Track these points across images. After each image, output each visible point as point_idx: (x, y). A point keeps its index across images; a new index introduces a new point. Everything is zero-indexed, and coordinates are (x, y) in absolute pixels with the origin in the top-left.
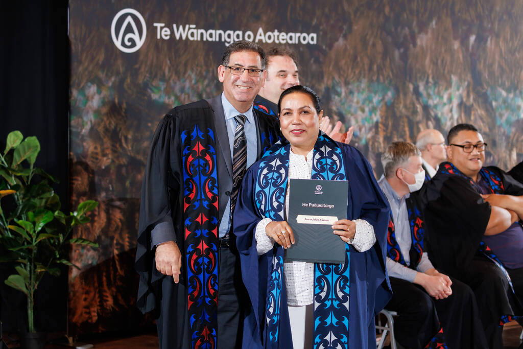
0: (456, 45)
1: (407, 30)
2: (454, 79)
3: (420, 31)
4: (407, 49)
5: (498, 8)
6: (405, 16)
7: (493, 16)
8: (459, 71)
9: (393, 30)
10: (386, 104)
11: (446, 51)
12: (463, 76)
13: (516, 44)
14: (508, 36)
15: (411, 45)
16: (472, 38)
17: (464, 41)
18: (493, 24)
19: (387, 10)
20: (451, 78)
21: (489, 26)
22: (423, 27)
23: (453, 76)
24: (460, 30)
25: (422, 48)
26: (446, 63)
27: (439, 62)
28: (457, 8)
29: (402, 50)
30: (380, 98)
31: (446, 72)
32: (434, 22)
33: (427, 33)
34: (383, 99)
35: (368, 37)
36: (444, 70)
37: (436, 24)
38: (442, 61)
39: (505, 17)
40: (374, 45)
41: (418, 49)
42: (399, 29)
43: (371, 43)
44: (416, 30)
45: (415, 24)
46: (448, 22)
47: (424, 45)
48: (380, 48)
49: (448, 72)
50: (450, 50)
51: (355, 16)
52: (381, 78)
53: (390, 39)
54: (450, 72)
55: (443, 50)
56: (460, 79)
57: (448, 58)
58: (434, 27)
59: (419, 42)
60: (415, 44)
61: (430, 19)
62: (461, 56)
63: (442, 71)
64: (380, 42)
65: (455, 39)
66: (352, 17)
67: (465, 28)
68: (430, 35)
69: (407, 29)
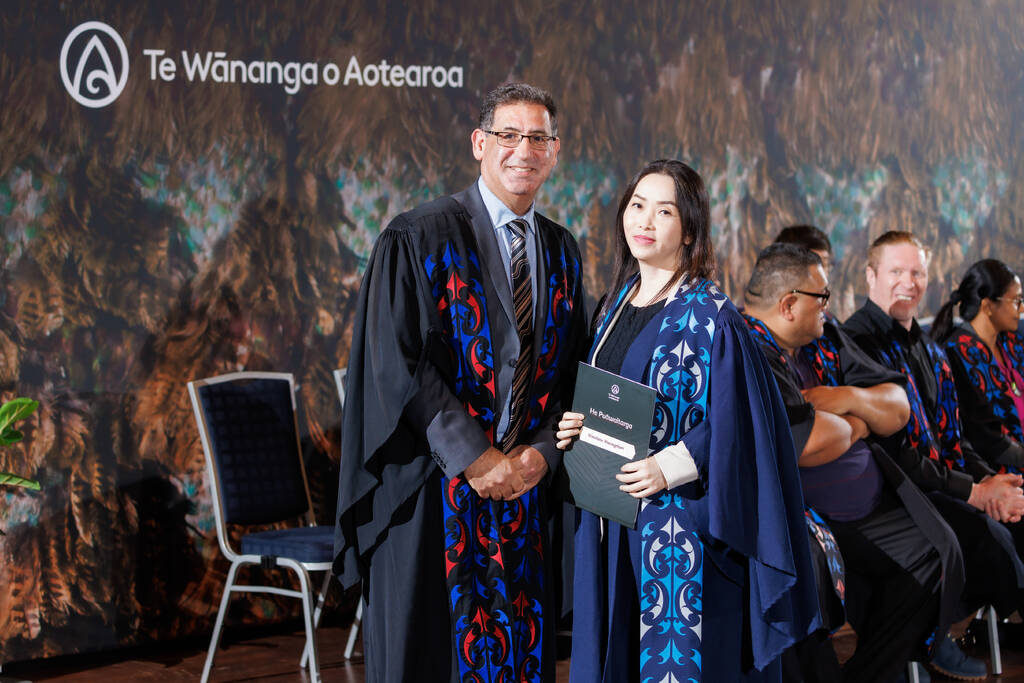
0: (735, 87)
1: (638, 60)
2: (732, 152)
3: (665, 61)
4: (639, 96)
5: (814, 15)
6: (635, 31)
7: (805, 31)
8: (741, 136)
9: (612, 58)
10: (600, 202)
11: (715, 98)
12: (749, 148)
13: (850, 84)
14: (837, 69)
15: (648, 89)
16: (766, 74)
17: (750, 80)
18: (805, 45)
19: (600, 20)
20: (725, 151)
21: (799, 49)
22: (670, 53)
23: (728, 148)
24: (743, 57)
25: (668, 92)
26: (716, 123)
27: (703, 120)
28: (735, 16)
29: (630, 98)
30: (589, 192)
31: (716, 138)
32: (691, 43)
33: (677, 64)
34: (595, 193)
35: (563, 73)
36: (712, 135)
37: (696, 46)
38: (709, 118)
39: (828, 32)
40: (575, 88)
41: (661, 95)
42: (624, 58)
43: (569, 84)
44: (657, 59)
45: (653, 47)
46: (720, 44)
47: (673, 87)
48: (586, 93)
49: (721, 138)
50: (723, 97)
51: (538, 32)
52: (590, 152)
53: (605, 76)
54: (724, 140)
55: (710, 97)
56: (744, 153)
57: (720, 113)
58: (692, 51)
59: (662, 82)
60: (655, 87)
61: (684, 35)
62: (744, 108)
63: (708, 137)
64: (587, 82)
65: (733, 75)
66: (533, 34)
67: (751, 53)
68: (683, 67)
69: (638, 56)
